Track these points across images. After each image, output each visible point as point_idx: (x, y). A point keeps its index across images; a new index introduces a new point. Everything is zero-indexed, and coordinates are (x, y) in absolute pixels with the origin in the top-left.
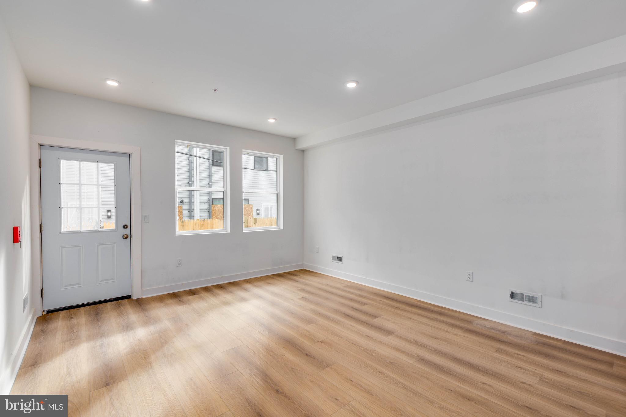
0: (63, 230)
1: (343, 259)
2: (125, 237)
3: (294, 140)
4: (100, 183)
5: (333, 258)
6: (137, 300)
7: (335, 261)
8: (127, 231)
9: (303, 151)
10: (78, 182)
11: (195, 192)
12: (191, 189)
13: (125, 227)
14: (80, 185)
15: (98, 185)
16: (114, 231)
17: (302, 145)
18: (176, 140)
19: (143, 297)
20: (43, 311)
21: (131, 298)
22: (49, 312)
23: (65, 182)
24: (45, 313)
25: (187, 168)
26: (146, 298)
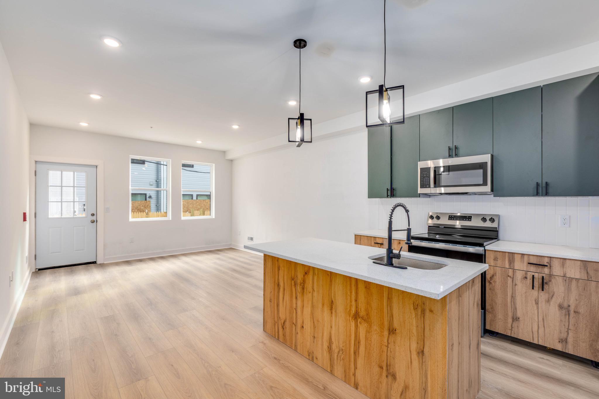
0: (49, 217)
1: (254, 239)
2: (93, 222)
3: (224, 152)
4: (75, 185)
5: (249, 238)
6: (100, 264)
7: (249, 241)
8: (94, 218)
9: (231, 161)
10: (60, 185)
11: (162, 192)
12: (158, 189)
13: (93, 215)
14: (62, 186)
15: (74, 187)
16: (85, 217)
17: (230, 156)
18: (130, 155)
19: (105, 263)
20: (36, 269)
21: (96, 263)
22: (40, 270)
23: (51, 185)
24: (37, 270)
25: (154, 172)
26: (106, 264)
